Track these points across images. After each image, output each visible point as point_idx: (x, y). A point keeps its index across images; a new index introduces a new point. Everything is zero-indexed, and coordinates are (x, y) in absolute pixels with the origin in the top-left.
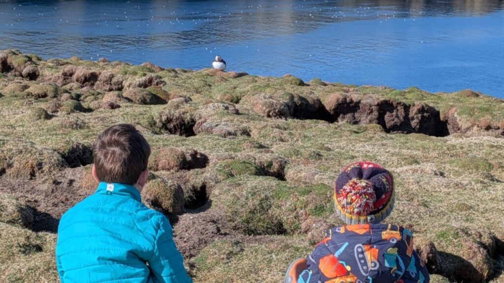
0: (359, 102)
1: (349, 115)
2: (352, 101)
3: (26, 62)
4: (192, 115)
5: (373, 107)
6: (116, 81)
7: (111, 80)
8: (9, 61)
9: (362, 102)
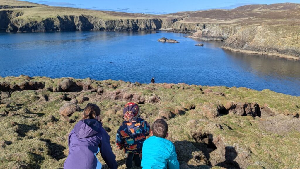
0: (237, 105)
1: (233, 110)
2: (235, 105)
3: (98, 86)
4: (204, 131)
5: (242, 107)
6: (142, 99)
7: (140, 98)
8: (91, 86)
9: (237, 104)
